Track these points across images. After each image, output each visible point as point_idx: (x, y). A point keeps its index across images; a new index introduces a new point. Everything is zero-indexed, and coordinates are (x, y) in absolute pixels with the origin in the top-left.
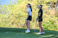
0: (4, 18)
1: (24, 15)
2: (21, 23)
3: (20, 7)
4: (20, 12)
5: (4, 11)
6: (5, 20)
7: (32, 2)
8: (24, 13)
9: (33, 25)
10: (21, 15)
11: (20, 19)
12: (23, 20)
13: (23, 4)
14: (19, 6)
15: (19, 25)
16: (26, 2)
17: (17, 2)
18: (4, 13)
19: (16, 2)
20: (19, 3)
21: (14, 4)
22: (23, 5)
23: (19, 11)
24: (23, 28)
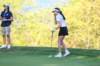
0: (47, 31)
1: (80, 25)
2: (76, 39)
3: (73, 12)
4: (74, 20)
5: (46, 19)
6: (48, 34)
7: (94, 2)
8: (80, 21)
9: (96, 42)
10: (76, 25)
11: (73, 33)
12: (79, 33)
13: (79, 5)
14: (72, 10)
15: (72, 43)
16: (84, 2)
17: (68, 2)
18: (47, 21)
19: (66, 2)
20: (72, 4)
21: (64, 6)
22: (79, 8)
23: (72, 18)
24: (79, 48)
